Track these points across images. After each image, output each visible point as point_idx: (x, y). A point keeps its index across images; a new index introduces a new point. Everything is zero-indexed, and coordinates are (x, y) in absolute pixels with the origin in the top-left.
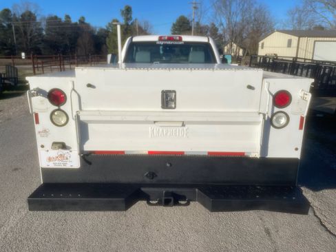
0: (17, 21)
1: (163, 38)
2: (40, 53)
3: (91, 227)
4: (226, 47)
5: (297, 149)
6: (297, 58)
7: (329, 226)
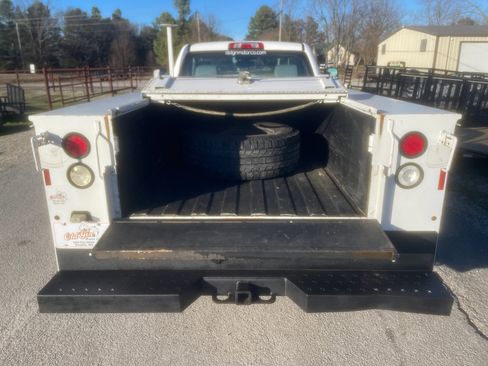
0: (22, 17)
1: (235, 46)
2: (56, 65)
3: (134, 329)
4: (329, 53)
5: (434, 218)
6: (434, 69)
7: (480, 325)
